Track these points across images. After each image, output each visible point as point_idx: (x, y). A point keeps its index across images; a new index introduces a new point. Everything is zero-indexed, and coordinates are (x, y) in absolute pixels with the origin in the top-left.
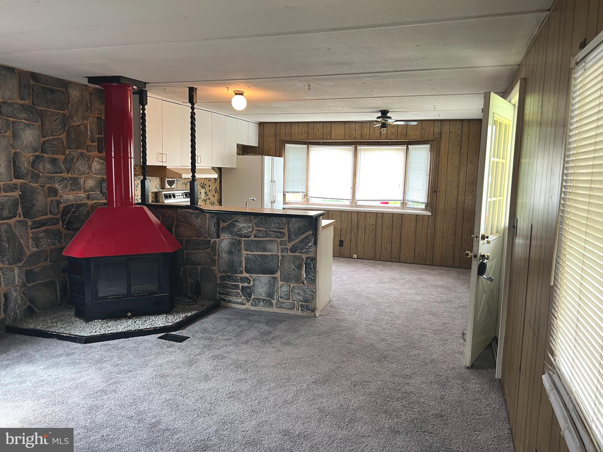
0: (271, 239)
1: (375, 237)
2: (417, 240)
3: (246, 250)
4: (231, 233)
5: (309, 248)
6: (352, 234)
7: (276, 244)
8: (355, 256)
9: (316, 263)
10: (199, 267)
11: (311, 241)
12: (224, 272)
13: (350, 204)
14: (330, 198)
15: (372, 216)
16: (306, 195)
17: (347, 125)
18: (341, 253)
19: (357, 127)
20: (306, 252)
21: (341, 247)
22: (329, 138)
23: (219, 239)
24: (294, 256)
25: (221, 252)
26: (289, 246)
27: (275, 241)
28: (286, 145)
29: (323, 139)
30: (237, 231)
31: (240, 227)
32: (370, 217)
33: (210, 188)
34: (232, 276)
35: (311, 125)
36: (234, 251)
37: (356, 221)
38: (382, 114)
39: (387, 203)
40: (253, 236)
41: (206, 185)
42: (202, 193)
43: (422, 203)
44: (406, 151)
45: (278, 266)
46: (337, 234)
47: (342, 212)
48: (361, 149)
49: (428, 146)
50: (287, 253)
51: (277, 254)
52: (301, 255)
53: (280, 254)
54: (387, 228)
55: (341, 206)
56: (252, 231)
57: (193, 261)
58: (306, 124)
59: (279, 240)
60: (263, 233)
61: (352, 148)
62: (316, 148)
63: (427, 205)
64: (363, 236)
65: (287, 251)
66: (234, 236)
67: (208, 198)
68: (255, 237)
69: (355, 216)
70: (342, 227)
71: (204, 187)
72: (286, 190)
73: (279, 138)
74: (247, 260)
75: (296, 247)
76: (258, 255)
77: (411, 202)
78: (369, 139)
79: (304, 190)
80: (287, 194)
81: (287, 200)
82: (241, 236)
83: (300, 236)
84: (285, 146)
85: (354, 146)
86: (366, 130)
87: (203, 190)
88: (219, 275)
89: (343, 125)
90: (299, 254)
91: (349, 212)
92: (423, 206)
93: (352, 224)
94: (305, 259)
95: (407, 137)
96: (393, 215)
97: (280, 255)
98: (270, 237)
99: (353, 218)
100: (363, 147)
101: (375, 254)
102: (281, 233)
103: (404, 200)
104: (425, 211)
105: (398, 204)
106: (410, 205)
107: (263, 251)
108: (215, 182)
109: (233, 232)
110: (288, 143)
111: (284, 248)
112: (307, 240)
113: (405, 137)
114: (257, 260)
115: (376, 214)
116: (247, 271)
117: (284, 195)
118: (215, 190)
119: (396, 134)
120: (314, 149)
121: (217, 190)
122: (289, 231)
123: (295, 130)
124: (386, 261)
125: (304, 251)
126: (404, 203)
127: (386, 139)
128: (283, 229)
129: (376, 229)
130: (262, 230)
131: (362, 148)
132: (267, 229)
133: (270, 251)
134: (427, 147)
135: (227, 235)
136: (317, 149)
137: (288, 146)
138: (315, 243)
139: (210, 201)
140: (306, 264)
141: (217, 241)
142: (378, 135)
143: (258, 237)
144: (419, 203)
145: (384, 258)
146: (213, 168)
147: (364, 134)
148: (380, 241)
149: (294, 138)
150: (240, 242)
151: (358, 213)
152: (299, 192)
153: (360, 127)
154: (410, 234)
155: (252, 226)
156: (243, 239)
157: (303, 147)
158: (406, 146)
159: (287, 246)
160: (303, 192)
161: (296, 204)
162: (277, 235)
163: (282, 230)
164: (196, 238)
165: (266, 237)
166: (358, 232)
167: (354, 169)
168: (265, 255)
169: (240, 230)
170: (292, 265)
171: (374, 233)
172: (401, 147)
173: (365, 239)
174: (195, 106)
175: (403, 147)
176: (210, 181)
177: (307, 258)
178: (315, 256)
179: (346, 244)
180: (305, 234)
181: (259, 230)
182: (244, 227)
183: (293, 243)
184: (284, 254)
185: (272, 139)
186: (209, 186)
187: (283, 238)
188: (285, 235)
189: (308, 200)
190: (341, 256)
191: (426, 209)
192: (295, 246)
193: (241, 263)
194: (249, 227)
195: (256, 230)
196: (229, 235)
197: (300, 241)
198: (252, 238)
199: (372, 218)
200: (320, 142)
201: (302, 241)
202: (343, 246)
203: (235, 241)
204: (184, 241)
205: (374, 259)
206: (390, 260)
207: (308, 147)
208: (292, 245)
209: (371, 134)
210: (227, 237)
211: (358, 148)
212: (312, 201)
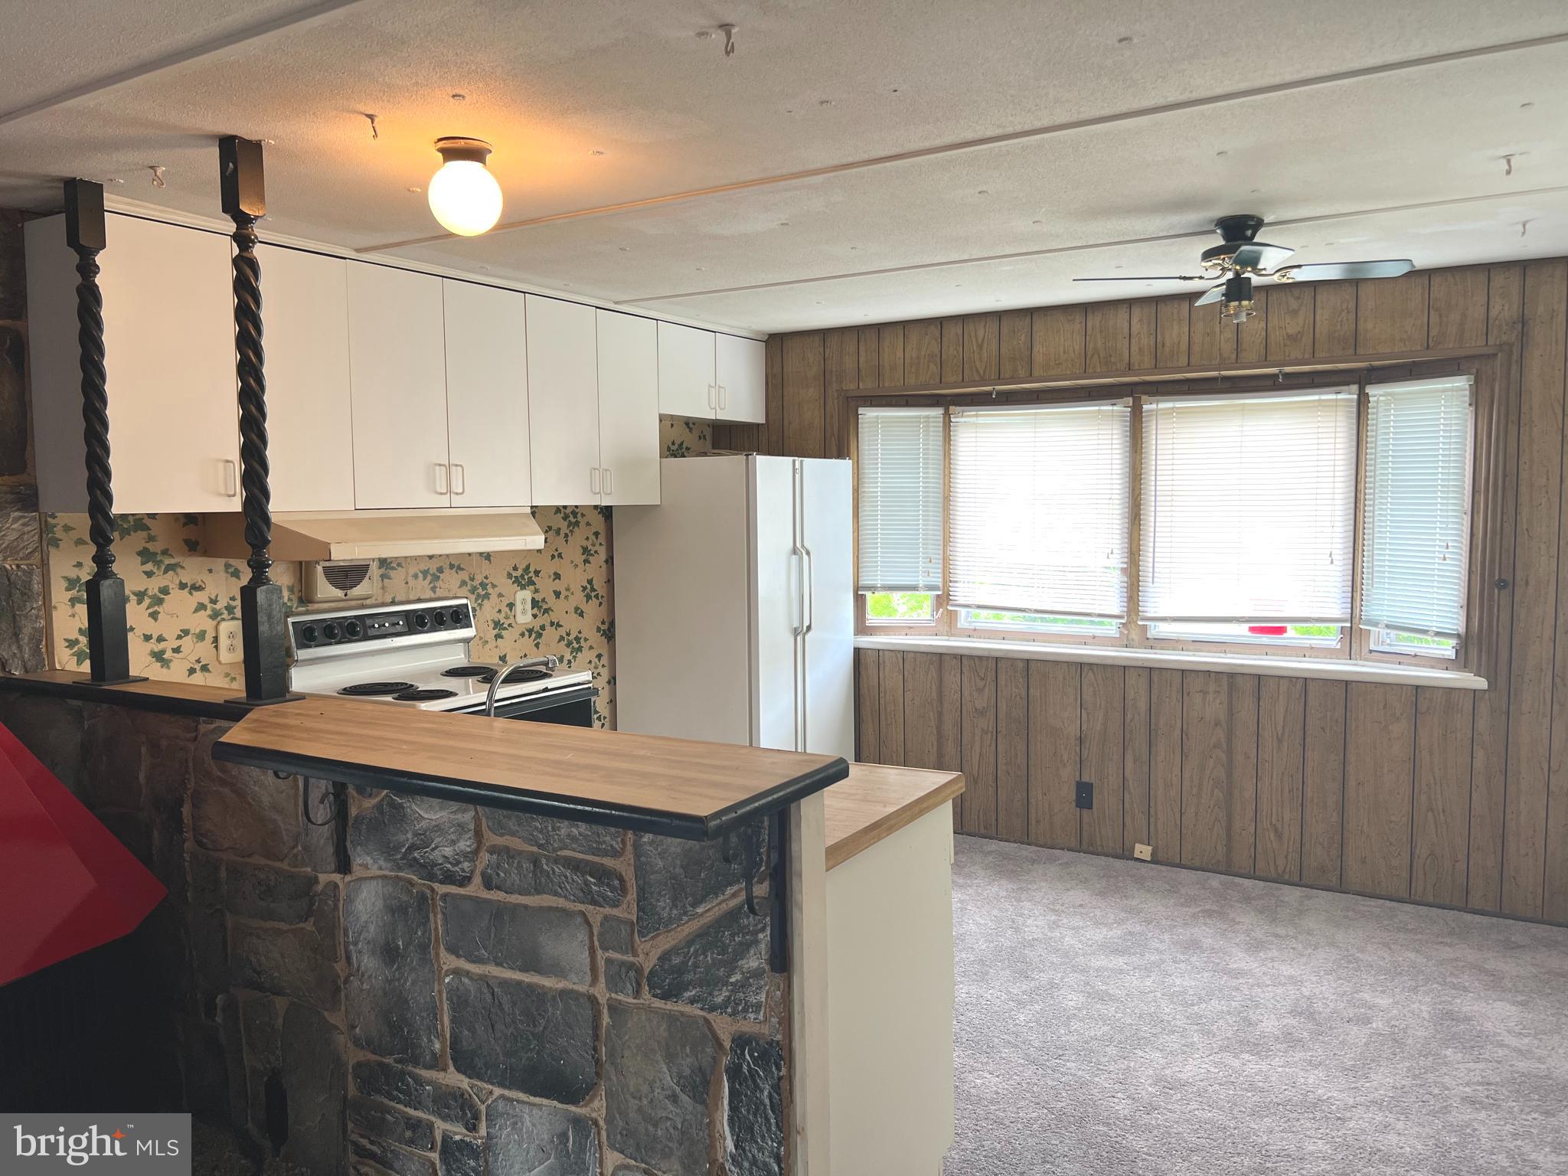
0: (561, 902)
1: (1229, 775)
2: (1424, 798)
3: (453, 950)
4: (389, 850)
5: (743, 985)
6: (1129, 758)
7: (582, 935)
8: (1143, 851)
9: (790, 1078)
10: (280, 1004)
11: (757, 942)
12: (369, 1044)
13: (1121, 633)
14: (1037, 611)
15: (1212, 687)
16: (943, 599)
17: (1095, 320)
18: (1085, 834)
19: (1135, 321)
20: (735, 1007)
21: (1085, 812)
22: (1022, 373)
23: (348, 878)
24: (671, 1018)
25: (356, 944)
26: (649, 953)
27: (579, 920)
28: (861, 410)
29: (1000, 380)
30: (413, 848)
31: (424, 824)
32: (1205, 693)
33: (559, 585)
34: (403, 1073)
35: (953, 331)
36: (406, 947)
37: (1142, 705)
38: (1226, 237)
39: (1280, 631)
40: (477, 880)
41: (537, 573)
42: (519, 607)
43: (1438, 634)
44: (1355, 410)
45: (598, 1062)
46: (1065, 757)
47: (1085, 669)
48: (1157, 410)
49: (1461, 384)
50: (637, 994)
51: (592, 991)
52: (709, 1016)
53: (601, 992)
54: (1280, 741)
55: (1084, 641)
56: (476, 852)
57: (255, 971)
58: (932, 327)
59: (596, 914)
60: (520, 866)
61: (1120, 409)
62: (976, 416)
63: (1465, 642)
64: (1177, 771)
65: (639, 984)
66: (400, 869)
67: (552, 624)
68: (488, 885)
69: (1137, 688)
70: (1084, 728)
71: (531, 582)
72: (863, 582)
73: (835, 386)
74: (459, 1002)
75: (680, 971)
76: (504, 983)
77: (1388, 626)
78: (1189, 367)
79: (939, 582)
80: (869, 594)
81: (872, 618)
82: (428, 871)
83: (694, 905)
84: (857, 415)
85: (1130, 400)
86: (1175, 334)
87: (526, 595)
88: (354, 1056)
89: (1079, 317)
90: (695, 1010)
91: (1112, 666)
92: (1447, 649)
93: (1129, 716)
94: (727, 1044)
95: (1360, 351)
96: (1304, 684)
97: (603, 1000)
98: (556, 894)
99: (1131, 694)
100: (1165, 405)
101: (1229, 847)
102: (603, 875)
103: (1356, 620)
104: (1459, 669)
105: (1331, 638)
106: (1380, 639)
107: (524, 969)
108: (586, 561)
109: (397, 849)
110: (872, 405)
111: (623, 964)
112: (733, 935)
113: (1352, 351)
114: (502, 1009)
115: (1231, 678)
116: (465, 1063)
117: (860, 601)
118: (584, 588)
119: (1307, 340)
120: (973, 419)
121: (593, 590)
122: (641, 870)
123: (894, 351)
124: (1279, 880)
125: (719, 1000)
126: (1353, 634)
127: (1265, 362)
128: (615, 854)
129: (1229, 741)
130: (520, 853)
131: (1162, 405)
132: (540, 846)
133: (555, 969)
134: (1459, 389)
135: (375, 861)
136: (981, 420)
137: (870, 416)
138: (782, 959)
139: (562, 631)
140: (734, 1073)
141: (341, 886)
142: (1228, 348)
143: (499, 888)
144: (1425, 632)
145: (1272, 868)
146: (535, 511)
147: (1167, 350)
148: (1249, 793)
149: (891, 384)
150: (423, 902)
151: (1151, 672)
152: (914, 588)
153: (1149, 324)
154: (1385, 770)
155: (472, 826)
156: (442, 889)
157: (928, 417)
158: (1355, 388)
159: (635, 954)
160: (930, 588)
161: (908, 631)
162: (586, 882)
163: (608, 862)
164: (263, 861)
165: (538, 892)
166: (1153, 749)
167: (1133, 490)
168: (531, 987)
169: (424, 841)
170: (665, 1069)
171: (1223, 756)
172: (1333, 397)
173: (1186, 783)
174: (258, 231)
175: (1340, 396)
176: (560, 556)
177: (741, 1042)
178: (779, 1037)
179: (1105, 799)
180: (721, 898)
181: (507, 849)
182: (438, 828)
183: (666, 942)
184: (621, 997)
185: (812, 393)
186: (557, 576)
187: (615, 904)
188: (624, 890)
189: (952, 616)
190: (1084, 847)
191: (1463, 659)
192: (676, 960)
193: (434, 1012)
194: (461, 827)
195: (492, 850)
196: (381, 862)
197: (701, 934)
198: (475, 889)
199: (1210, 697)
200: (990, 393)
201: (708, 937)
202: (1090, 807)
203: (405, 898)
204: (223, 868)
205: (1226, 868)
206: (1296, 879)
207: (947, 415)
208: (659, 951)
209: (1196, 348)
210: (374, 871)
211: (1145, 407)
212: (964, 620)
